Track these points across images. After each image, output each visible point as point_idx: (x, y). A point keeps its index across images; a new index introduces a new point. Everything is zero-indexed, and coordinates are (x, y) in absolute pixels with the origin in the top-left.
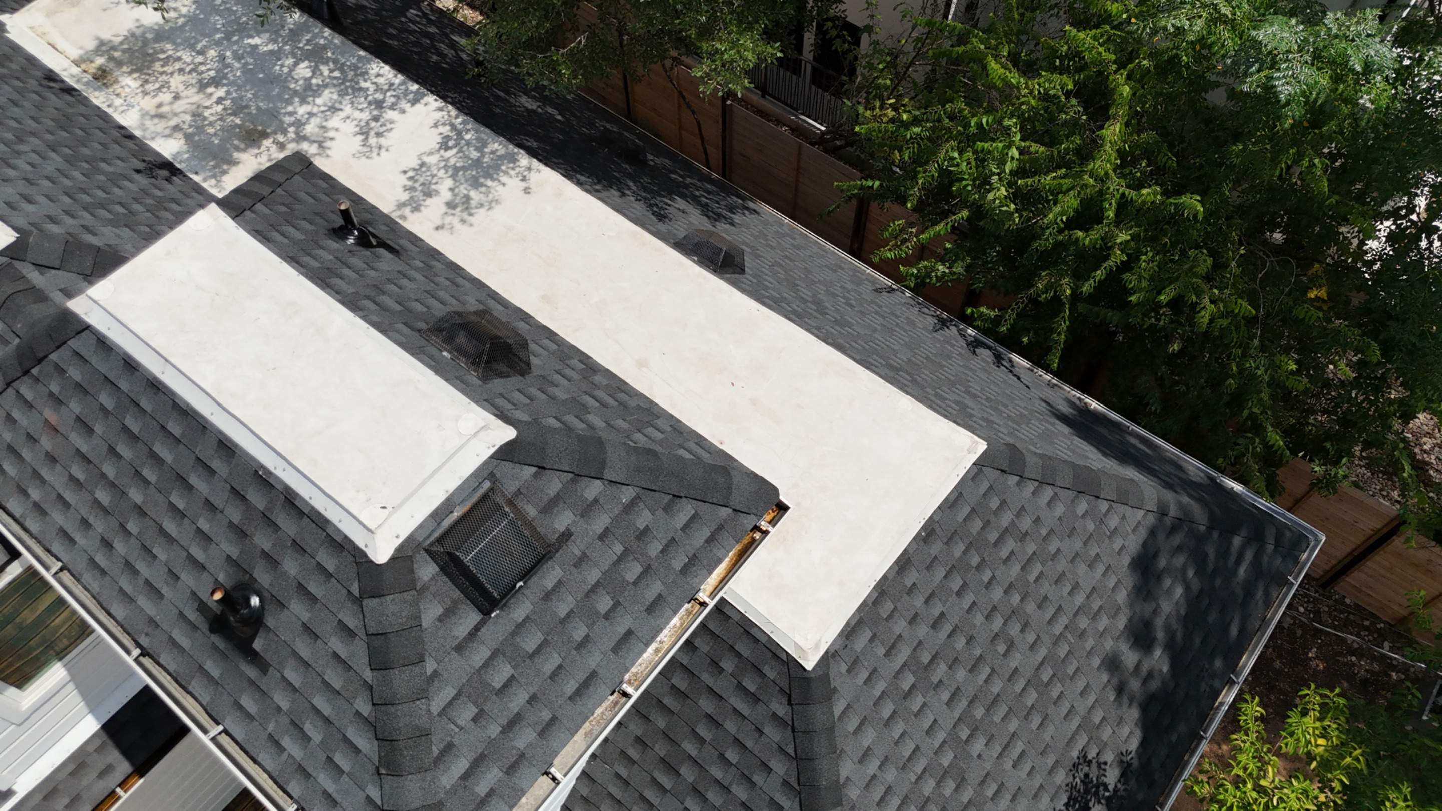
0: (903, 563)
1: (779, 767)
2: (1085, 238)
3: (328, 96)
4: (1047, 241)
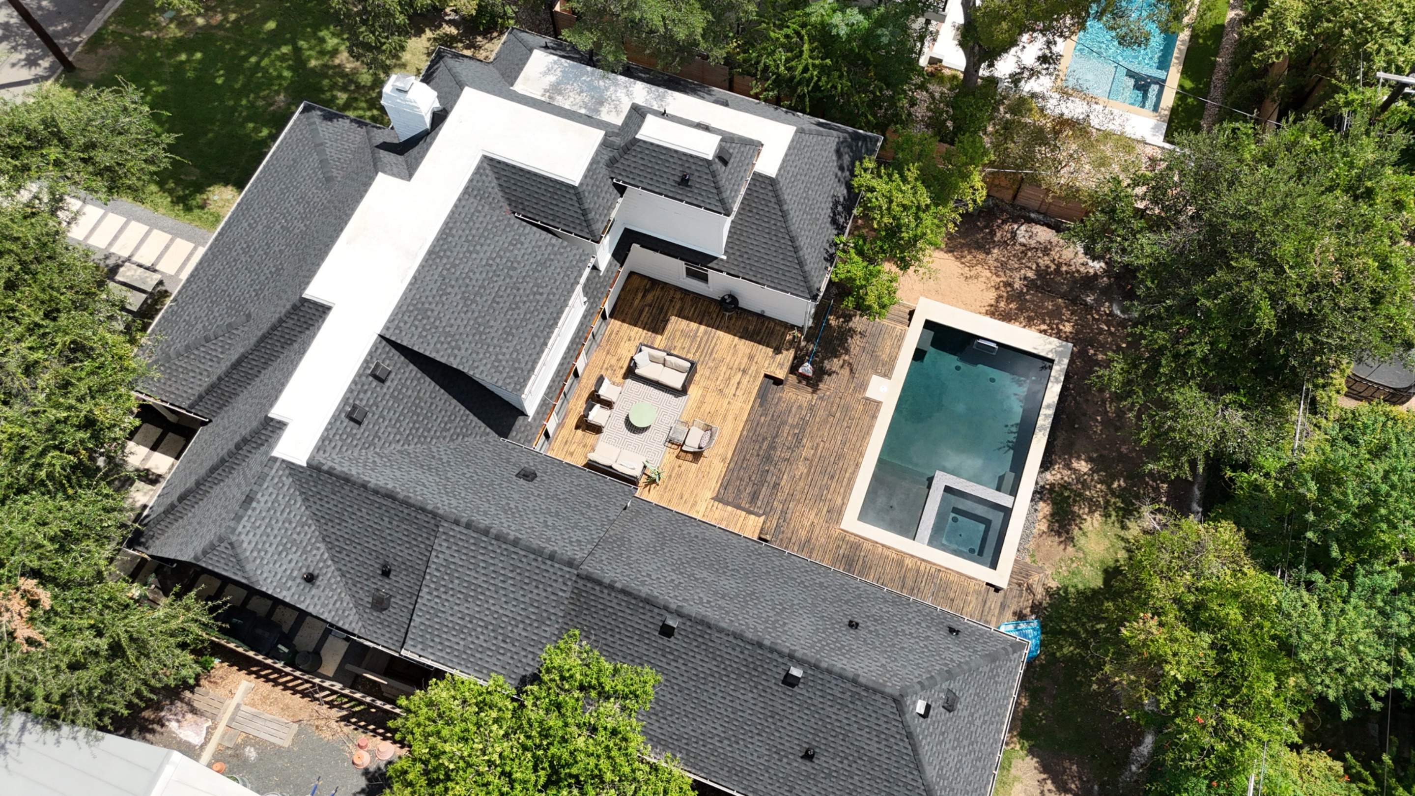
0: (786, 155)
1: (773, 200)
2: (807, 75)
3: (612, 88)
4: (798, 78)
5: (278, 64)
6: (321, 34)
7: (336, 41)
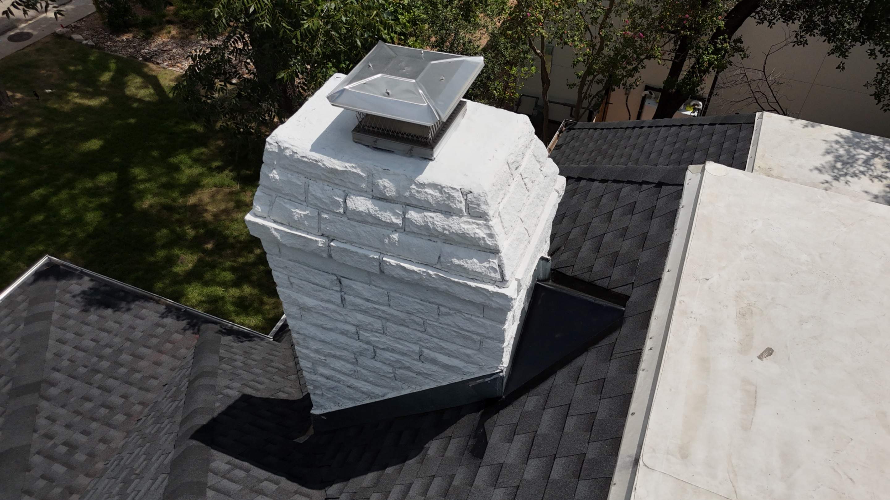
5: (82, 201)
6: (174, 160)
7: (196, 170)
